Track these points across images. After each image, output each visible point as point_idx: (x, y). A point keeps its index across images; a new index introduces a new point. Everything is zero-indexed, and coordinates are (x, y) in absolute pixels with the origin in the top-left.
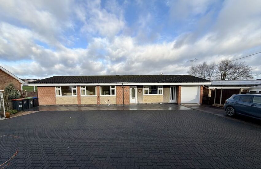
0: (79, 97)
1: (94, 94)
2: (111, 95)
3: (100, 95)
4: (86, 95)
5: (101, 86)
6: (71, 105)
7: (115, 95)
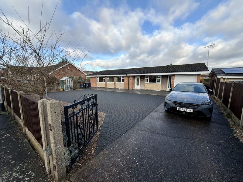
0: (106, 83)
1: (113, 81)
2: (122, 82)
3: (116, 83)
4: (109, 82)
5: (117, 77)
6: (103, 88)
7: (124, 83)
